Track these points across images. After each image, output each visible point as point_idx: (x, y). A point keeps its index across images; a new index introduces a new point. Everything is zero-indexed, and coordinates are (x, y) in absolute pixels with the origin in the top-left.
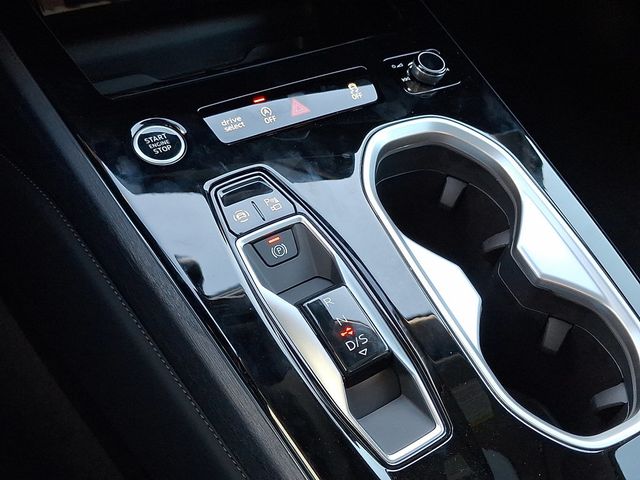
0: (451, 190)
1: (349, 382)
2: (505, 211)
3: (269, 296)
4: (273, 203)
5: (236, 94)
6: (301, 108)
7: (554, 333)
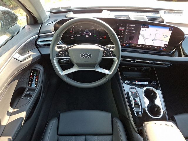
0: (152, 94)
1: (135, 105)
2: (155, 96)
3: (131, 97)
4: (134, 90)
5: (135, 80)
6: (140, 83)
7: (156, 109)
